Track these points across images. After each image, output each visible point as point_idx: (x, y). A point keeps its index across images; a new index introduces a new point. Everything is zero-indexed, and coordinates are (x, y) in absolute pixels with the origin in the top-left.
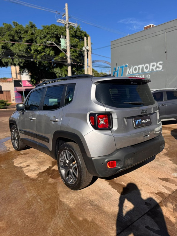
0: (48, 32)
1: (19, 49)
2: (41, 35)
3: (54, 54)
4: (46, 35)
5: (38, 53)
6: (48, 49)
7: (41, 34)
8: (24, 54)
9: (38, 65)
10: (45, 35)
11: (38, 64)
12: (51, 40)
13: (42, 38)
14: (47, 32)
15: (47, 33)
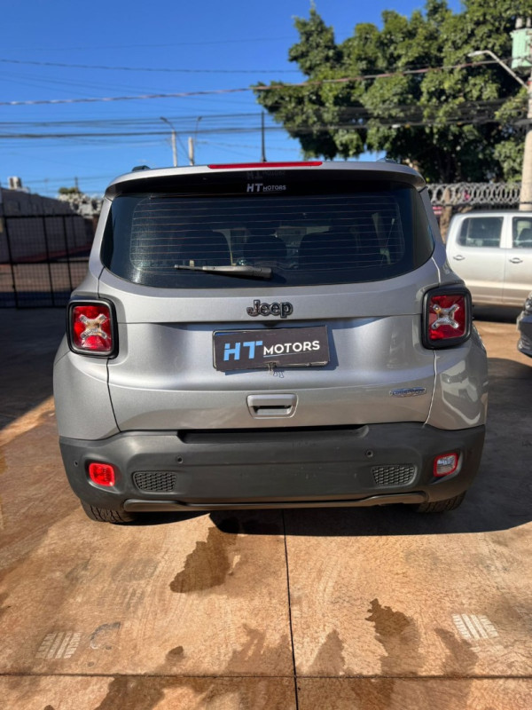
0: (481, 19)
1: (382, 96)
2: (456, 36)
3: (496, 95)
4: (473, 31)
5: (443, 98)
6: (479, 81)
7: (455, 31)
8: (394, 112)
9: (438, 140)
10: (469, 32)
11: (436, 136)
12: (488, 43)
13: (459, 42)
14: (475, 19)
15: (478, 23)
